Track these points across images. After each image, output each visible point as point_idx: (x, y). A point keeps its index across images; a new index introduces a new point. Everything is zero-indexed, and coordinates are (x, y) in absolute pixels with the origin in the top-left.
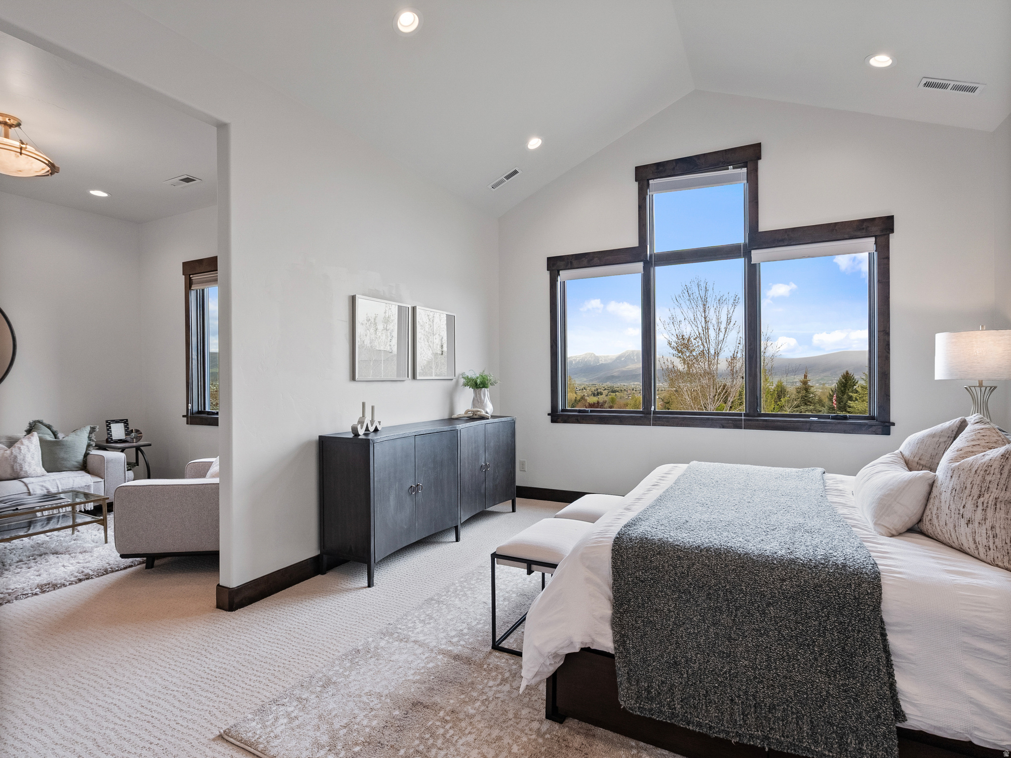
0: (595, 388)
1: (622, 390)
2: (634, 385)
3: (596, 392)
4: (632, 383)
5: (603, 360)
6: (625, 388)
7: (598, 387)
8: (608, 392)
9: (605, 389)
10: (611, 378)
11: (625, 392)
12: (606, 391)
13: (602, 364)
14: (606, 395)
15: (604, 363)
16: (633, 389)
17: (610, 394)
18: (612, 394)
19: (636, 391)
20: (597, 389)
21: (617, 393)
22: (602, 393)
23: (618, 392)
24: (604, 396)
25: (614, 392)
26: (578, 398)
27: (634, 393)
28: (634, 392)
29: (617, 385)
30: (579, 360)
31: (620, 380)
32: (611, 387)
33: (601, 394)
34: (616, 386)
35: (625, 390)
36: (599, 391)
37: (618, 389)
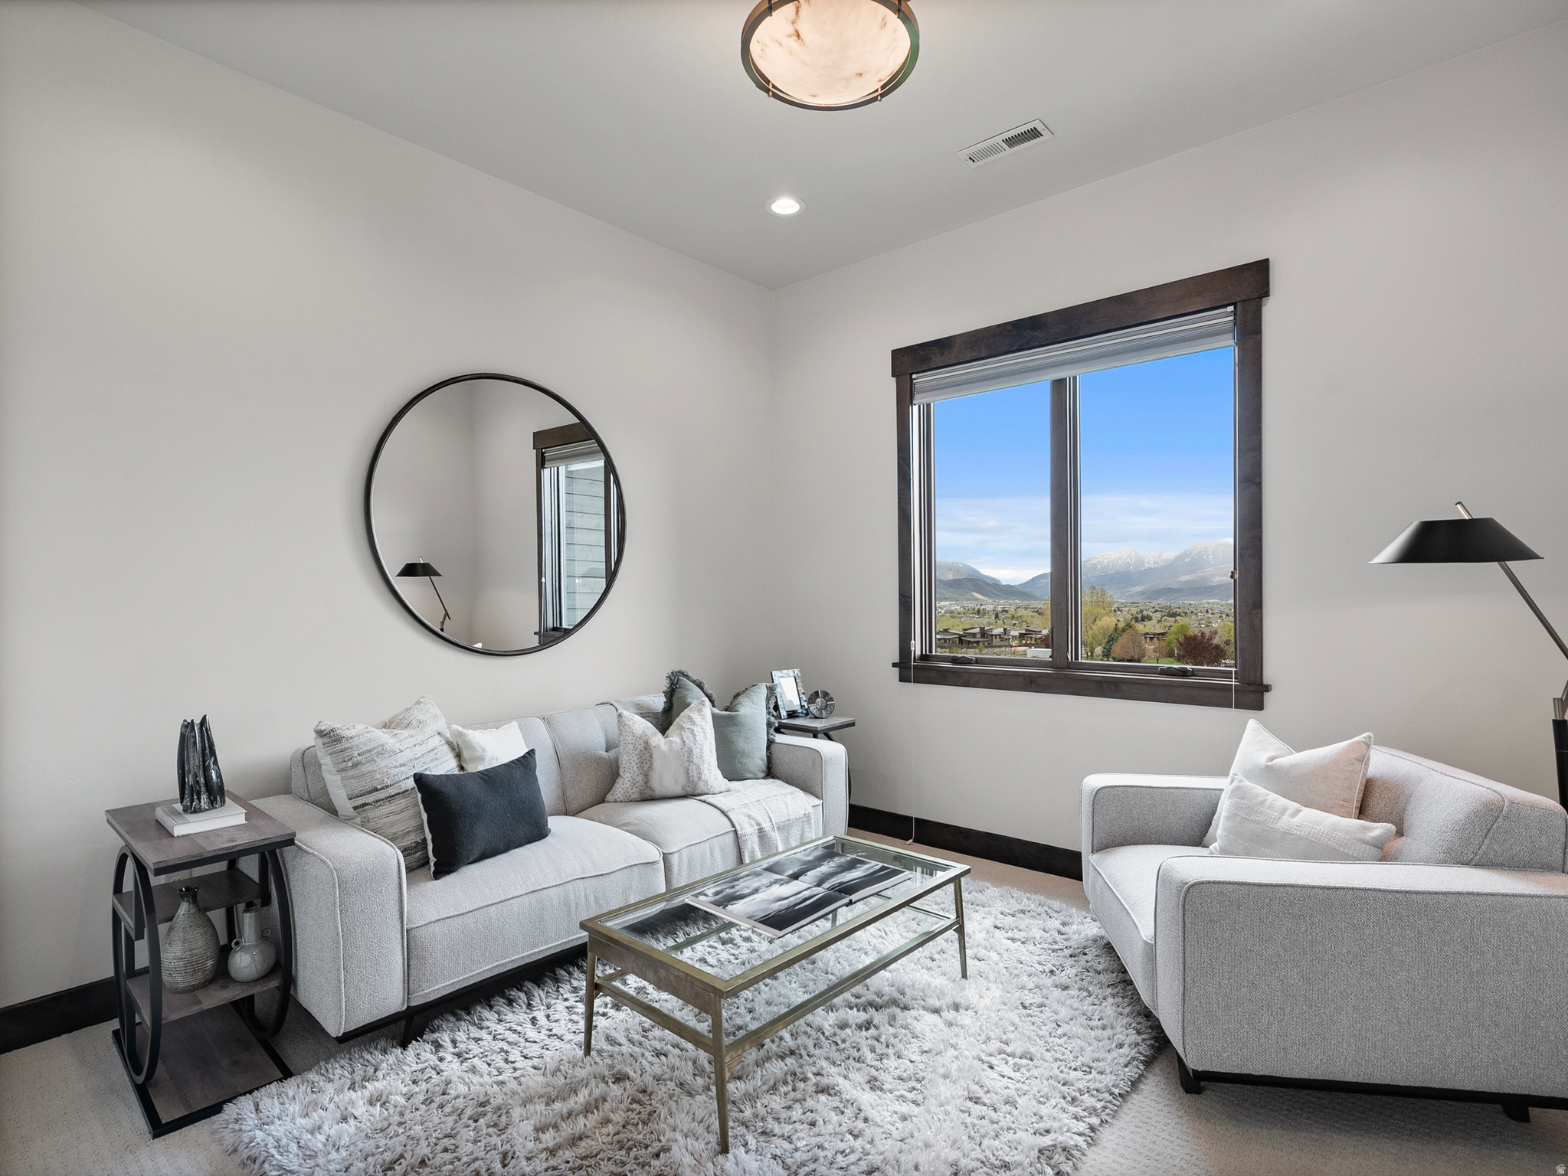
0: (1138, 609)
1: (1186, 613)
2: (1208, 603)
3: (1139, 616)
4: (1205, 601)
5: (1152, 563)
6: (1193, 610)
7: (1142, 608)
8: (1162, 617)
9: (1156, 611)
10: (1168, 591)
11: (1194, 617)
12: (1158, 615)
13: (1149, 568)
14: (1159, 621)
15: (1152, 566)
16: (1207, 612)
17: (1166, 619)
18: (1168, 618)
19: (1212, 613)
20: (1141, 611)
21: (1178, 618)
22: (1151, 617)
23: (1179, 615)
24: (1154, 622)
25: (1174, 615)
26: (1121, 625)
27: (1209, 618)
28: (1210, 615)
29: (1179, 603)
30: (1108, 562)
31: (1182, 596)
32: (1166, 608)
33: (1149, 618)
34: (1175, 605)
35: (1192, 612)
36: (1145, 613)
37: (1179, 610)
